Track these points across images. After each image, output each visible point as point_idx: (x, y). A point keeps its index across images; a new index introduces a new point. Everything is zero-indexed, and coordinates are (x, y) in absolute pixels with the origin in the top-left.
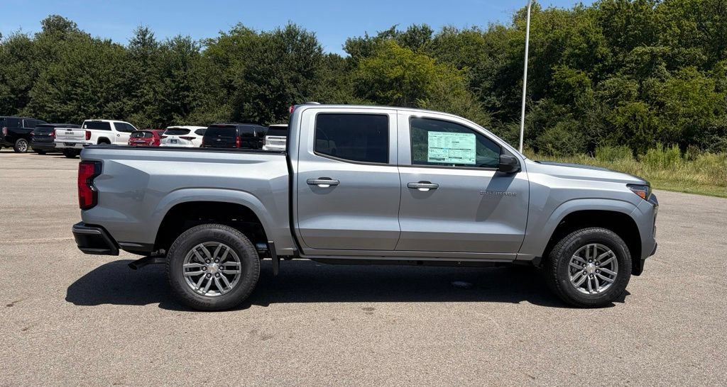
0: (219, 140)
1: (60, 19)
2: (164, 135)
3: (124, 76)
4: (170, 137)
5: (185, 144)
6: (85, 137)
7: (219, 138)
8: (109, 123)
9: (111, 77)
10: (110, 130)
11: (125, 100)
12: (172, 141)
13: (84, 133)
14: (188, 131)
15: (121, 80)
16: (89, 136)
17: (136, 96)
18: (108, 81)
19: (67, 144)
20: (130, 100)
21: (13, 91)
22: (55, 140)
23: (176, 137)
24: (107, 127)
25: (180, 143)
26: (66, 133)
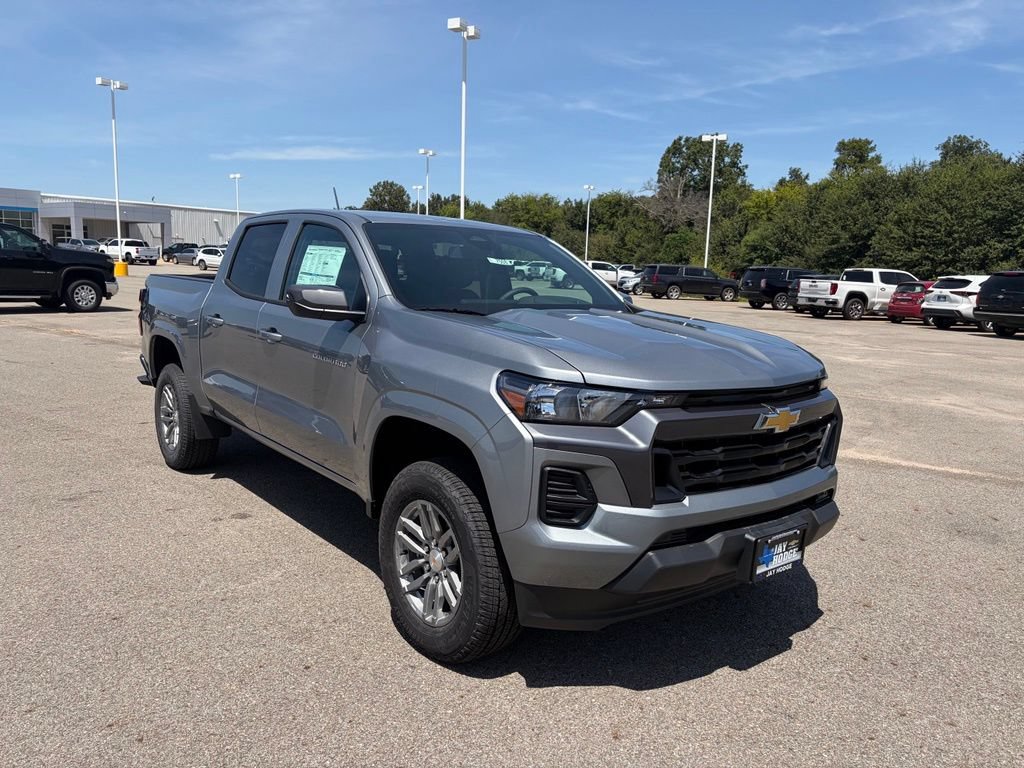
0: (1001, 297)
1: (962, 139)
2: (931, 289)
3: (995, 208)
4: (937, 291)
5: (956, 301)
6: (829, 292)
7: (1002, 293)
8: (871, 273)
9: (979, 210)
10: (872, 281)
11: (992, 243)
12: (940, 298)
13: (829, 285)
14: (967, 283)
15: (990, 213)
16: (834, 288)
17: (1008, 236)
18: (975, 215)
19: (810, 299)
20: (1000, 242)
21: (854, 238)
22: (799, 295)
23: (946, 292)
24: (868, 278)
25: (951, 301)
26: (811, 286)
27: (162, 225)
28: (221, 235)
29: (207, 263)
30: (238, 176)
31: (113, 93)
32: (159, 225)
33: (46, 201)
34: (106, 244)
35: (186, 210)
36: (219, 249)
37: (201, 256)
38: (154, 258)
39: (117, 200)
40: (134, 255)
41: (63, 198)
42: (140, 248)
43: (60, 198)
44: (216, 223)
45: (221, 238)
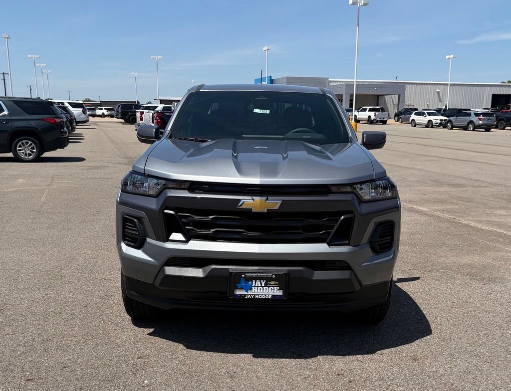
27: (399, 96)
28: (440, 101)
29: (416, 122)
30: (452, 56)
31: (359, 9)
32: (397, 96)
33: (331, 84)
34: (358, 111)
35: (417, 84)
36: (426, 112)
37: (413, 117)
38: (385, 120)
39: (355, 80)
40: (373, 117)
41: (341, 82)
42: (377, 113)
43: (339, 81)
44: (438, 92)
45: (440, 103)
